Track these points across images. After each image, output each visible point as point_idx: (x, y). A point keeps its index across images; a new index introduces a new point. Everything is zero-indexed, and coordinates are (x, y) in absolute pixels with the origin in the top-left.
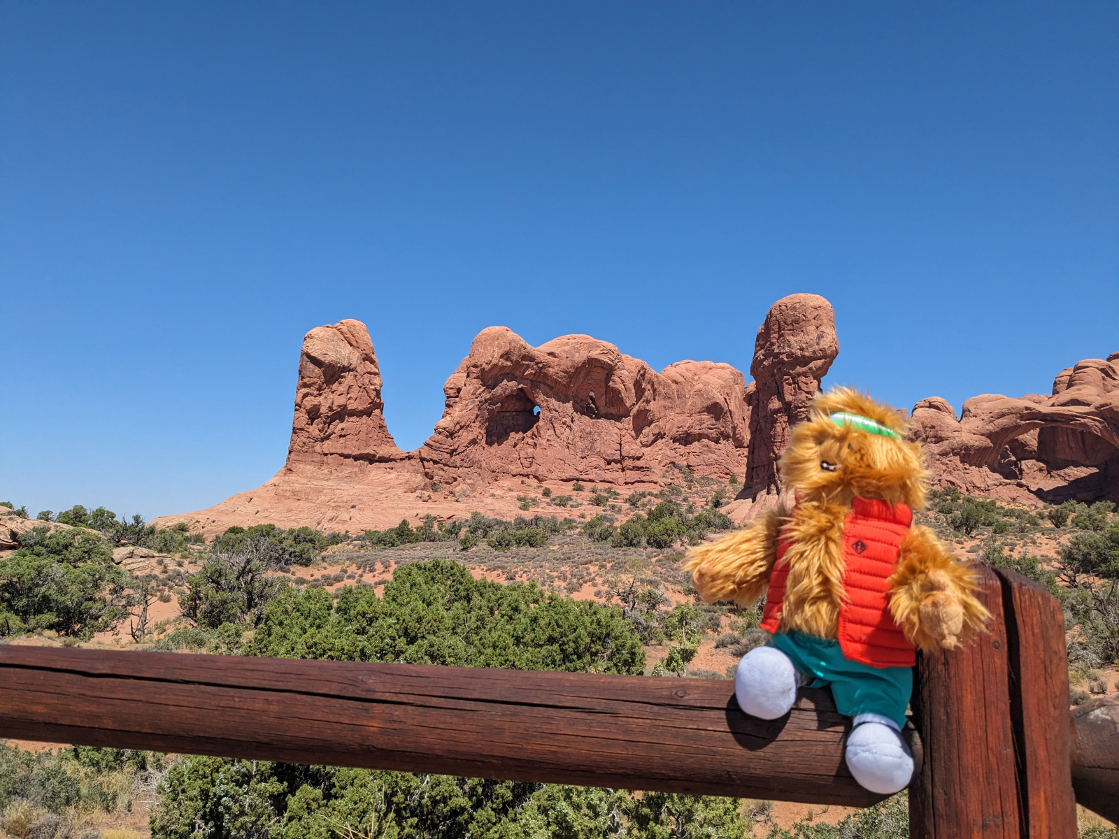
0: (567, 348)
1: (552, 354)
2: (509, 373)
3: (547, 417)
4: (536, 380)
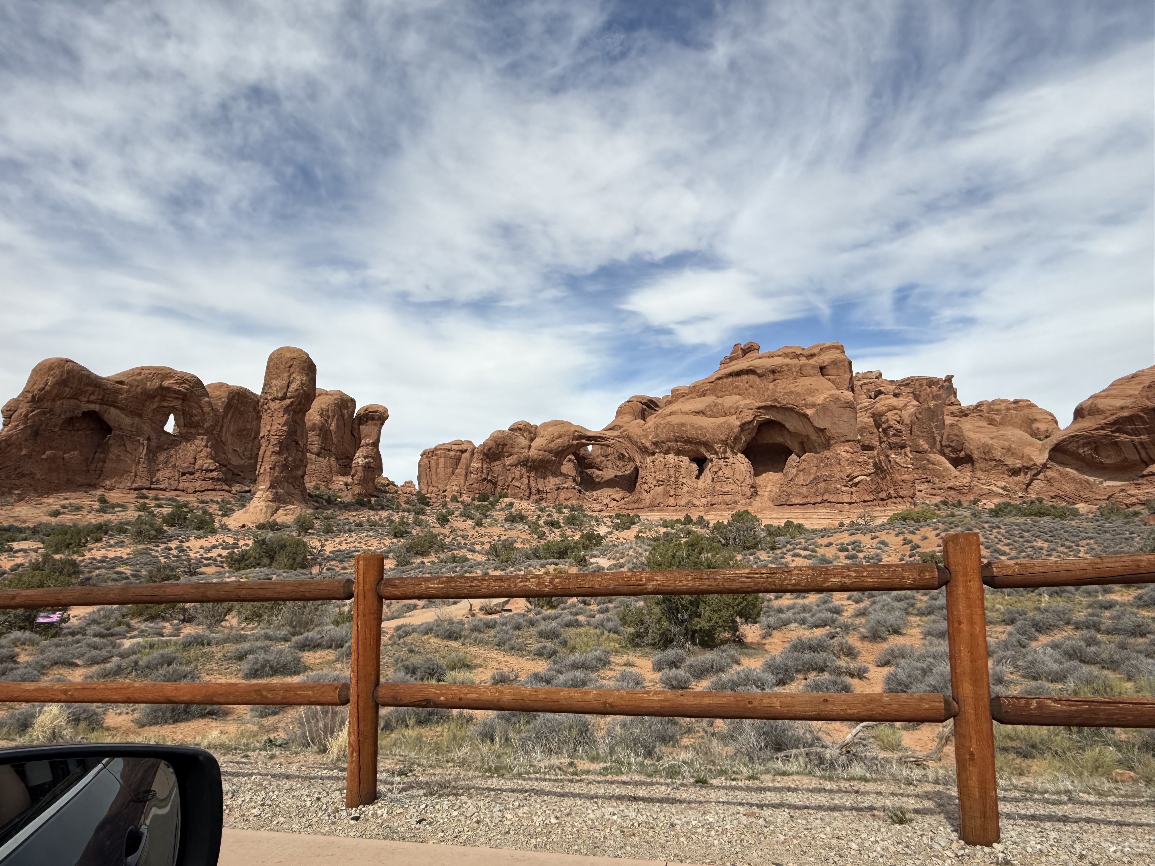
0: (139, 378)
1: (121, 383)
2: (70, 398)
3: (119, 435)
4: (106, 404)
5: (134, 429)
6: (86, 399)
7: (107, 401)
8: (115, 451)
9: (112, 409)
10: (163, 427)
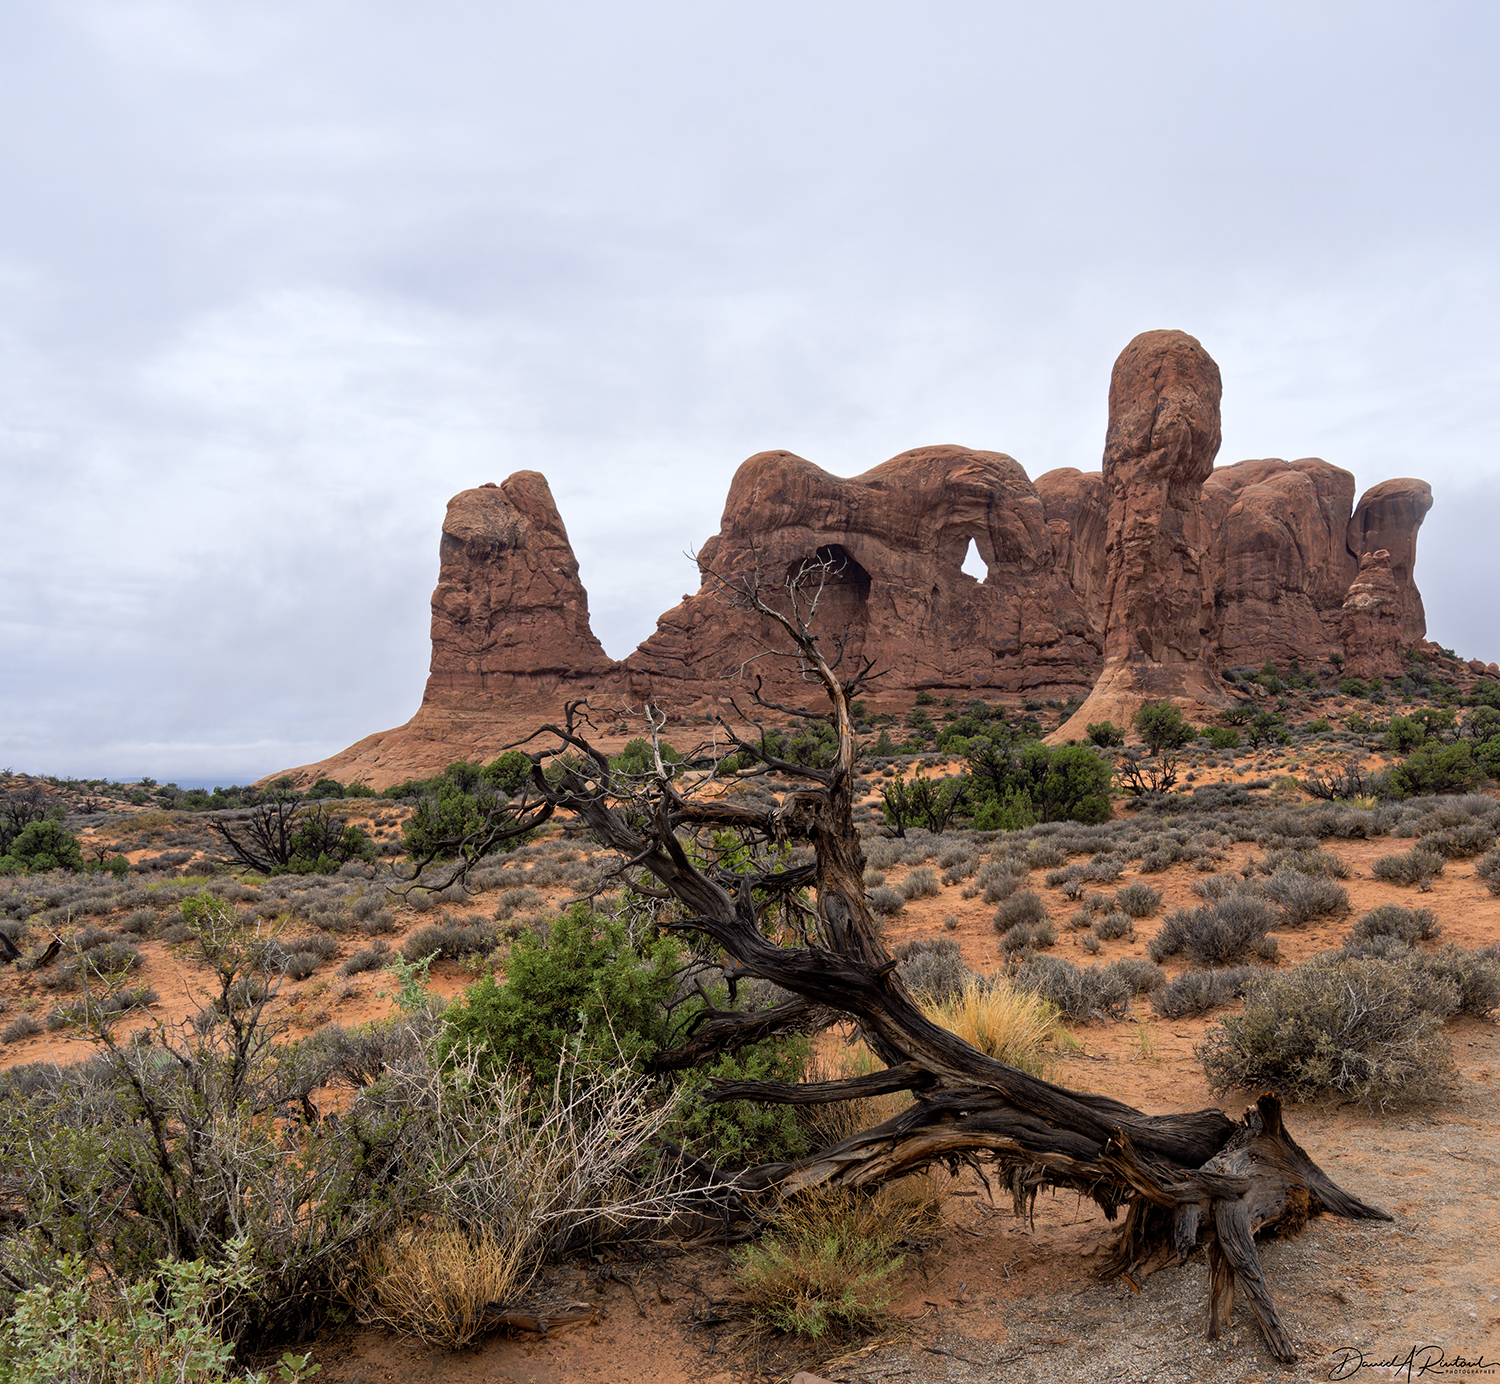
0: (906, 473)
1: (876, 485)
2: (793, 524)
3: (882, 588)
4: (855, 530)
5: (908, 574)
6: (821, 524)
7: (856, 523)
8: (878, 616)
9: (867, 540)
10: (958, 566)
